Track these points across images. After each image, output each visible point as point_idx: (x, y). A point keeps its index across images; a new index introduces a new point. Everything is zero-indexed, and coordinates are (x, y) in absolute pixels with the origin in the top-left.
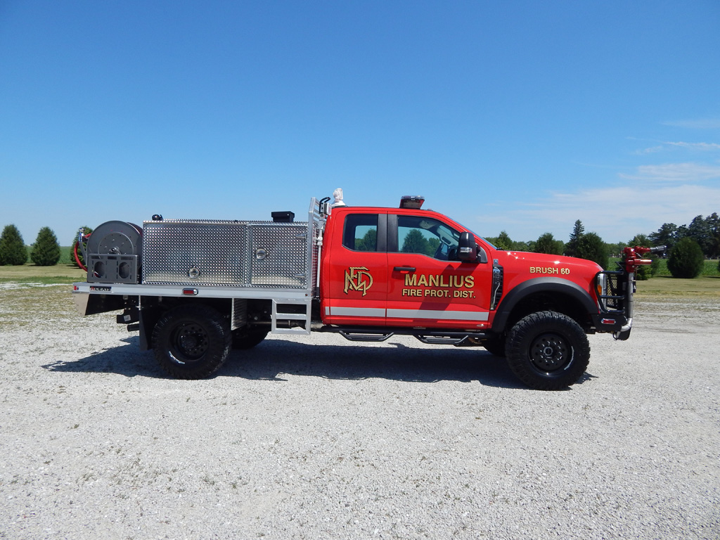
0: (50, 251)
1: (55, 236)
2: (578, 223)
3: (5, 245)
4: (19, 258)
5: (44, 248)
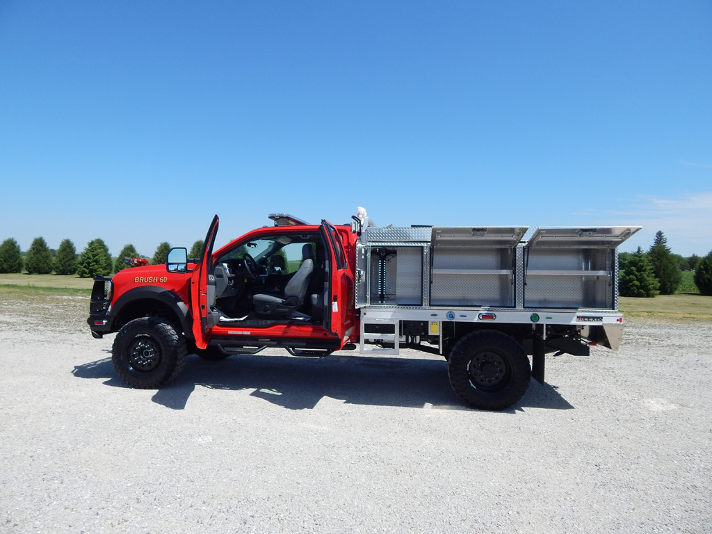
0: (69, 261)
1: (75, 248)
2: (660, 234)
3: (32, 256)
4: (44, 268)
5: (63, 259)
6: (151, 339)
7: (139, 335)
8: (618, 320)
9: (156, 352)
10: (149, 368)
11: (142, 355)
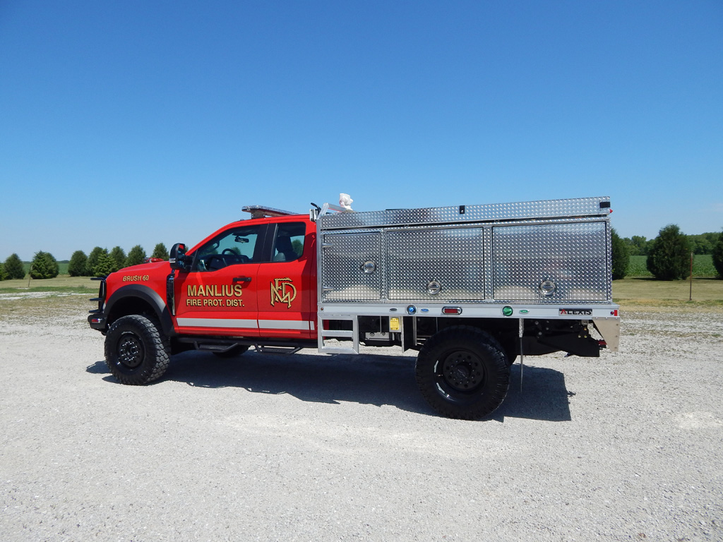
6: (135, 336)
7: (124, 333)
8: (612, 313)
9: (139, 349)
10: (134, 365)
11: (130, 352)
